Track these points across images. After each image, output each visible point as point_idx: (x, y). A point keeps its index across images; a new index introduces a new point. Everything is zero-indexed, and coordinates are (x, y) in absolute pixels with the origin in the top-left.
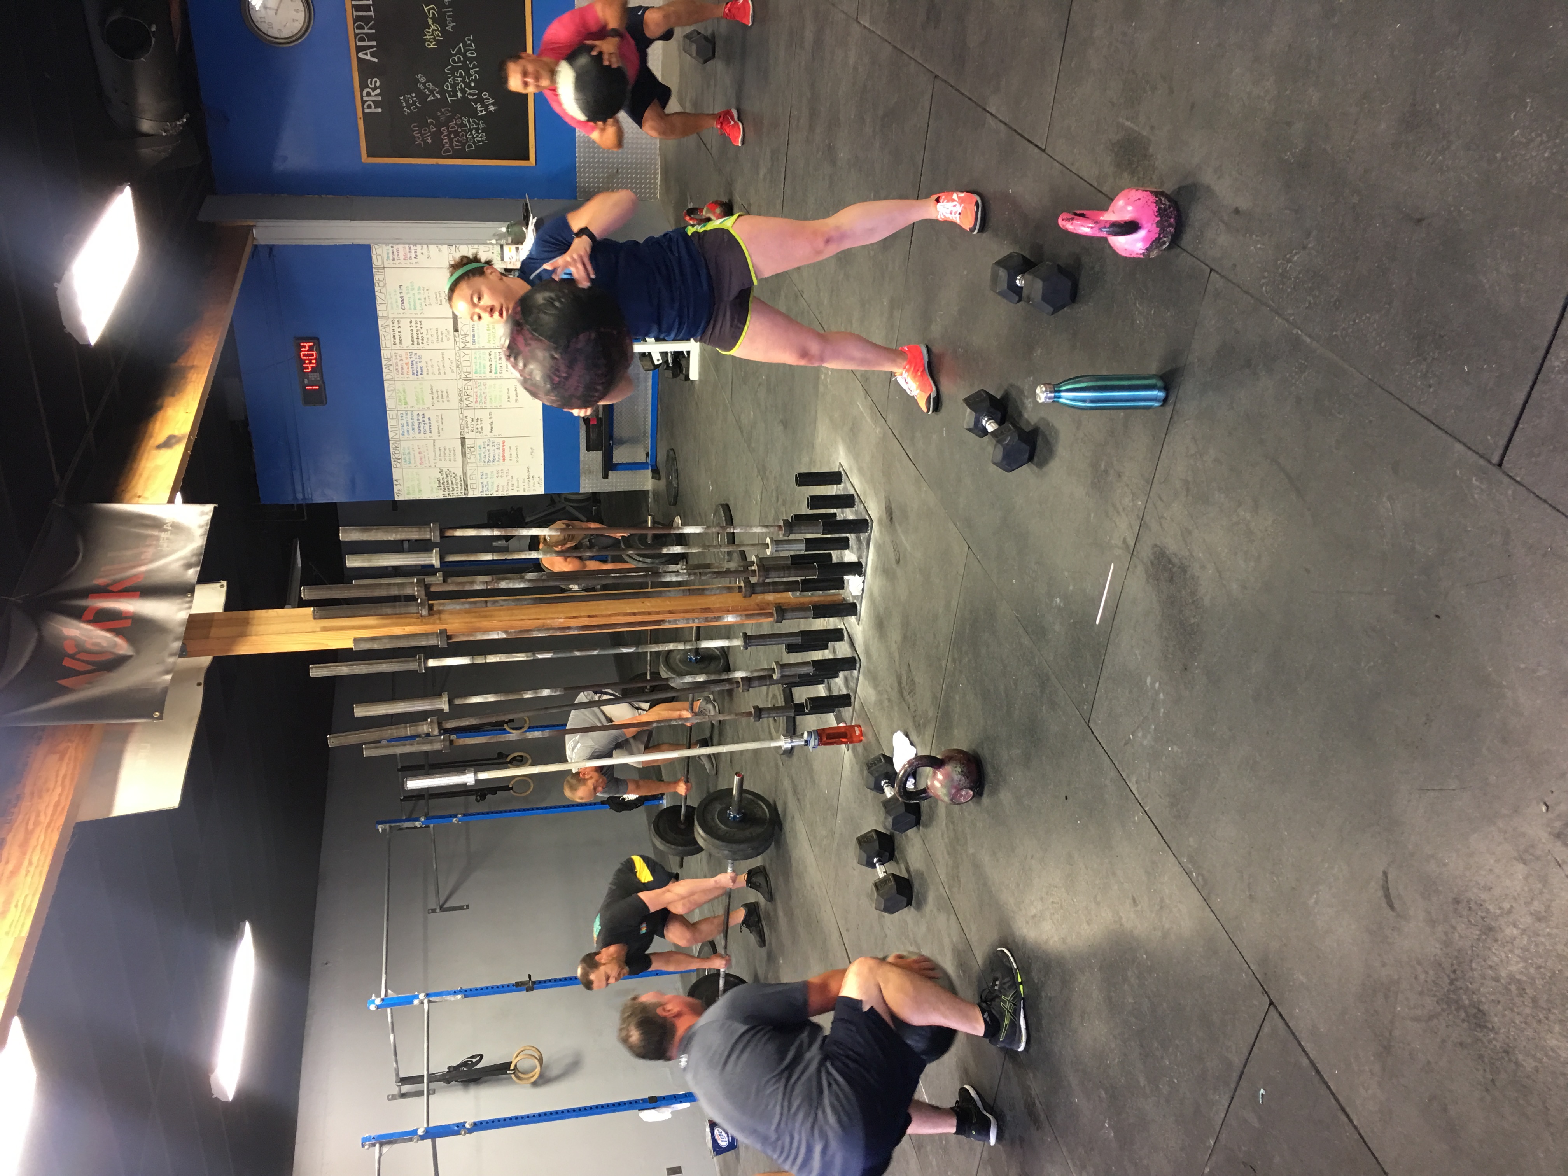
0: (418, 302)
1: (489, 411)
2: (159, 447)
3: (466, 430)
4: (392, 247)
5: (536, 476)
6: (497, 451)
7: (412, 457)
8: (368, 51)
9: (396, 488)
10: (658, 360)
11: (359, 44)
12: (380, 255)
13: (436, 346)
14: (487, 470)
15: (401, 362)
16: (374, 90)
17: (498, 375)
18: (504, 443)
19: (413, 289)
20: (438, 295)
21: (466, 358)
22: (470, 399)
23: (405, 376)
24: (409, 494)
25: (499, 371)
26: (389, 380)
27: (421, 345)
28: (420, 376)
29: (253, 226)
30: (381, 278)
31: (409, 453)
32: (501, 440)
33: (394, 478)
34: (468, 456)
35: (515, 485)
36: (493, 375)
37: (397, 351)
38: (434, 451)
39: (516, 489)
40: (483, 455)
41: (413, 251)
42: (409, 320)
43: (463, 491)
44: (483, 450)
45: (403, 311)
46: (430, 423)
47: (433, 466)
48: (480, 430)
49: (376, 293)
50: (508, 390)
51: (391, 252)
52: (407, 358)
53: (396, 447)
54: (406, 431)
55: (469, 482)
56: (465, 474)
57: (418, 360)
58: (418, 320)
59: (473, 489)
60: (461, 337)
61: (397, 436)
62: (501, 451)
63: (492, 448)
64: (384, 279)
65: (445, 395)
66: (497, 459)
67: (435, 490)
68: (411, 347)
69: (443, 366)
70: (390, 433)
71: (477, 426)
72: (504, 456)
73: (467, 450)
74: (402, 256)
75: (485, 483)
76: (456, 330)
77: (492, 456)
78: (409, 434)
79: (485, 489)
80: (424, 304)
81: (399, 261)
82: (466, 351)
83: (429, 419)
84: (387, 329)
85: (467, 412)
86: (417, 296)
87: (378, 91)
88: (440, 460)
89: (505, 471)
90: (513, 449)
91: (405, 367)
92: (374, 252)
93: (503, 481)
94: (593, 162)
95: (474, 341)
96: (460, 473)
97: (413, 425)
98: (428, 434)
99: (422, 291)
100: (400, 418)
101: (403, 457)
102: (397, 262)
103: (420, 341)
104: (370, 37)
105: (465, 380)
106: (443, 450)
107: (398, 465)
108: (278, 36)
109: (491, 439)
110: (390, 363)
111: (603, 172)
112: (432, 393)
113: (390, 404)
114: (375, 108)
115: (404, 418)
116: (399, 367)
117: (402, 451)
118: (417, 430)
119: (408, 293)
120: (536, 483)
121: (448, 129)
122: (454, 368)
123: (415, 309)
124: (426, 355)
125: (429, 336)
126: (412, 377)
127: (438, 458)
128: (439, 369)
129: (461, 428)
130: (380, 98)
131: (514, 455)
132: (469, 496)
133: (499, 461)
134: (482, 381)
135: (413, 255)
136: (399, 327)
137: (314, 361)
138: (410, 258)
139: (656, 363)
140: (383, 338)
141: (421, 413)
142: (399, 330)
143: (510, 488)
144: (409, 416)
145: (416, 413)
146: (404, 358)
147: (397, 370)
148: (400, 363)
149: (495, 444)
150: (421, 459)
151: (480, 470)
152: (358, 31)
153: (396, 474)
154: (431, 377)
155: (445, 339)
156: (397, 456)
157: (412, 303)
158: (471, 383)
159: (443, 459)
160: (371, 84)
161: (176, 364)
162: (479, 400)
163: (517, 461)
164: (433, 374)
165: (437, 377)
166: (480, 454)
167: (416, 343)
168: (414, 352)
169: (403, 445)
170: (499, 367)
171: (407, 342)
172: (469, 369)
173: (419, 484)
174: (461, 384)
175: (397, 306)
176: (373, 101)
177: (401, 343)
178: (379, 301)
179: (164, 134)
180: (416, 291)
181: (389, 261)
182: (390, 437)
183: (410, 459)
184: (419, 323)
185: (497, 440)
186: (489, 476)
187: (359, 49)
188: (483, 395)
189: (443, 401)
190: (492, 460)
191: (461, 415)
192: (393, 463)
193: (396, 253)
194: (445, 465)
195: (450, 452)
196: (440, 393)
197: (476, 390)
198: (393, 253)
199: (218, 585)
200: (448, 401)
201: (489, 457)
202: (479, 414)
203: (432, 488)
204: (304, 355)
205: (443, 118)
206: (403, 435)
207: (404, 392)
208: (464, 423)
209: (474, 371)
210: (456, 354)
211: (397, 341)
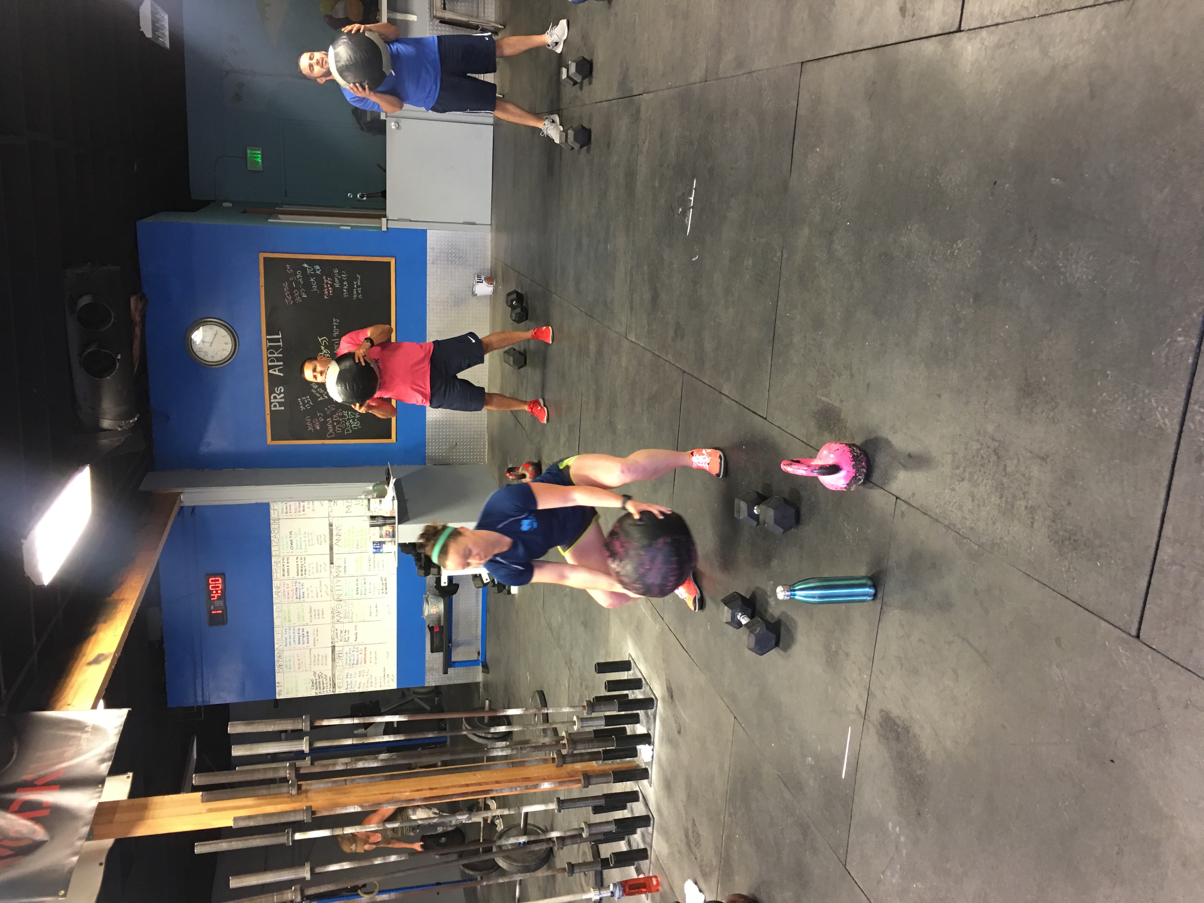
0: (303, 544)
1: (353, 624)
2: (90, 664)
3: (336, 640)
4: (286, 504)
5: (390, 675)
6: (360, 656)
7: (292, 663)
8: (277, 369)
9: (277, 689)
10: (487, 580)
11: (270, 364)
12: (276, 510)
13: (315, 576)
14: (351, 671)
15: (288, 589)
16: (279, 395)
17: (363, 596)
18: (365, 648)
19: (300, 534)
20: (319, 537)
21: (339, 584)
22: (340, 615)
23: (291, 600)
24: (288, 693)
25: (363, 593)
26: (277, 603)
27: (304, 576)
28: (302, 599)
29: (181, 493)
30: (276, 527)
31: (290, 660)
32: (363, 647)
33: (277, 682)
34: (337, 660)
35: (374, 682)
36: (359, 596)
37: (285, 581)
38: (310, 658)
39: (373, 684)
40: (348, 659)
41: (302, 506)
42: (296, 557)
43: (331, 689)
44: (349, 655)
45: (292, 550)
46: (308, 636)
47: (309, 670)
48: (347, 639)
49: (272, 538)
50: (370, 607)
51: (285, 508)
52: (292, 586)
53: (280, 656)
54: (288, 642)
55: (337, 682)
56: (334, 675)
57: (301, 587)
58: (303, 557)
59: (339, 687)
60: (335, 568)
61: (281, 647)
62: (363, 655)
63: (356, 653)
64: (279, 527)
65: (321, 613)
66: (360, 662)
67: (309, 689)
68: (296, 577)
69: (321, 591)
70: (275, 645)
71: (345, 637)
72: (365, 659)
73: (336, 656)
74: (293, 510)
75: (349, 682)
76: (332, 563)
77: (356, 660)
78: (290, 645)
79: (349, 686)
80: (308, 545)
81: (290, 514)
82: (339, 579)
83: (307, 632)
84: (278, 565)
85: (338, 626)
86: (303, 539)
87: (282, 395)
88: (315, 665)
89: (366, 672)
90: (373, 653)
91: (291, 593)
92: (272, 508)
93: (364, 680)
94: (439, 438)
95: (345, 571)
96: (330, 674)
97: (294, 637)
98: (306, 644)
99: (307, 535)
100: (284, 633)
101: (285, 663)
102: (289, 514)
103: (303, 573)
104: (278, 359)
105: (337, 601)
106: (317, 657)
107: (281, 670)
108: (211, 360)
109: (356, 646)
110: (279, 591)
111: (445, 445)
112: (311, 612)
113: (277, 622)
114: (280, 407)
115: (287, 632)
116: (286, 593)
117: (285, 659)
118: (297, 642)
119: (295, 537)
120: (390, 680)
121: (332, 419)
122: (329, 592)
123: (301, 549)
124: (307, 583)
125: (311, 569)
126: (295, 600)
127: (313, 663)
128: (317, 593)
129: (332, 639)
130: (283, 400)
131: (373, 659)
132: (336, 693)
133: (361, 664)
134: (350, 601)
135: (302, 509)
136: (288, 563)
137: (219, 592)
138: (299, 512)
139: (485, 582)
140: (275, 572)
141: (301, 628)
142: (288, 565)
143: (369, 685)
144: (292, 631)
145: (297, 628)
146: (290, 586)
147: (284, 595)
148: (286, 590)
149: (359, 650)
150: (299, 664)
151: (346, 671)
152: (269, 356)
153: (279, 678)
154: (310, 599)
155: (323, 570)
156: (280, 663)
157: (299, 544)
158: (342, 603)
159: (316, 664)
160: (277, 390)
161: (111, 598)
162: (347, 616)
163: (376, 663)
164: (313, 597)
165: (315, 599)
166: (347, 658)
167: (300, 574)
168: (298, 581)
169: (286, 654)
170: (363, 590)
171: (293, 573)
172: (340, 592)
173: (297, 685)
174: (334, 604)
175: (287, 547)
176: (277, 402)
177: (288, 575)
178: (273, 544)
179: (119, 429)
180: (302, 536)
181: (282, 514)
182: (276, 648)
183: (290, 665)
184: (303, 559)
185: (360, 647)
186: (353, 676)
187: (270, 367)
188: (351, 612)
189: (319, 618)
190: (355, 663)
191: (333, 628)
192: (276, 668)
193: (288, 508)
194: (318, 669)
195: (323, 658)
196: (317, 612)
197: (345, 608)
198: (286, 508)
199: (125, 776)
200: (323, 618)
201: (354, 660)
202: (347, 627)
203: (307, 688)
204: (212, 587)
205: (328, 412)
206: (286, 646)
207: (289, 612)
208: (335, 634)
209: (344, 594)
210: (331, 581)
211: (286, 573)
